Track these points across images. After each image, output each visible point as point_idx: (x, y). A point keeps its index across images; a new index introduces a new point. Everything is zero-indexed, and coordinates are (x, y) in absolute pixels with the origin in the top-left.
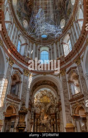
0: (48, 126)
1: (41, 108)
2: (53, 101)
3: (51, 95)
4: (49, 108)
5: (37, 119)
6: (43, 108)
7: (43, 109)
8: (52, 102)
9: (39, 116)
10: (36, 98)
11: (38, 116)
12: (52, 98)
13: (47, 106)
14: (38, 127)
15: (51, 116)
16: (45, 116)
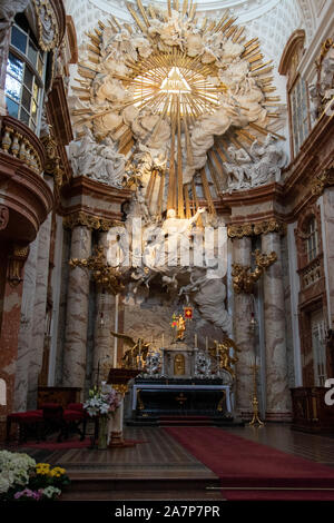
0: (199, 298)
1: (137, 151)
2: (257, 94)
3: (233, 49)
4: (209, 152)
5: (97, 236)
6: (154, 152)
7: (155, 156)
8: (243, 100)
9: (116, 208)
10: (84, 55)
11: (104, 205)
12: (239, 70)
13: (197, 133)
14: (107, 299)
15: (236, 212)
16: (171, 212)
